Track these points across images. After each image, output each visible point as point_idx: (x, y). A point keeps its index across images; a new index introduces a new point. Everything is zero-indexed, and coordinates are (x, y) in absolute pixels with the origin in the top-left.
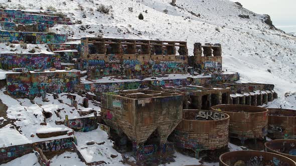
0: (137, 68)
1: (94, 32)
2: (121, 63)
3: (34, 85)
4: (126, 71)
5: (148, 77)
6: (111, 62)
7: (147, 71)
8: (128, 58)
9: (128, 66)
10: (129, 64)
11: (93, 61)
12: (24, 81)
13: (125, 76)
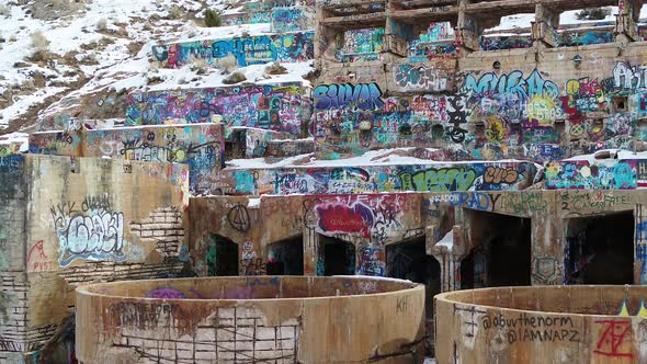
0: (541, 109)
2: (452, 92)
4: (480, 127)
6: (404, 89)
7: (599, 122)
8: (490, 68)
9: (487, 103)
10: (492, 93)
11: (333, 88)
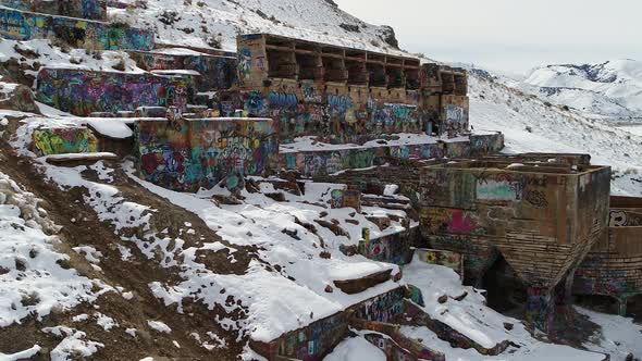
0: (350, 117)
1: (193, 31)
2: (324, 104)
3: (194, 154)
4: (331, 124)
5: (369, 139)
6: (307, 100)
8: (335, 92)
9: (335, 111)
10: (336, 106)
11: (277, 95)
12: (175, 144)
13: (334, 137)
